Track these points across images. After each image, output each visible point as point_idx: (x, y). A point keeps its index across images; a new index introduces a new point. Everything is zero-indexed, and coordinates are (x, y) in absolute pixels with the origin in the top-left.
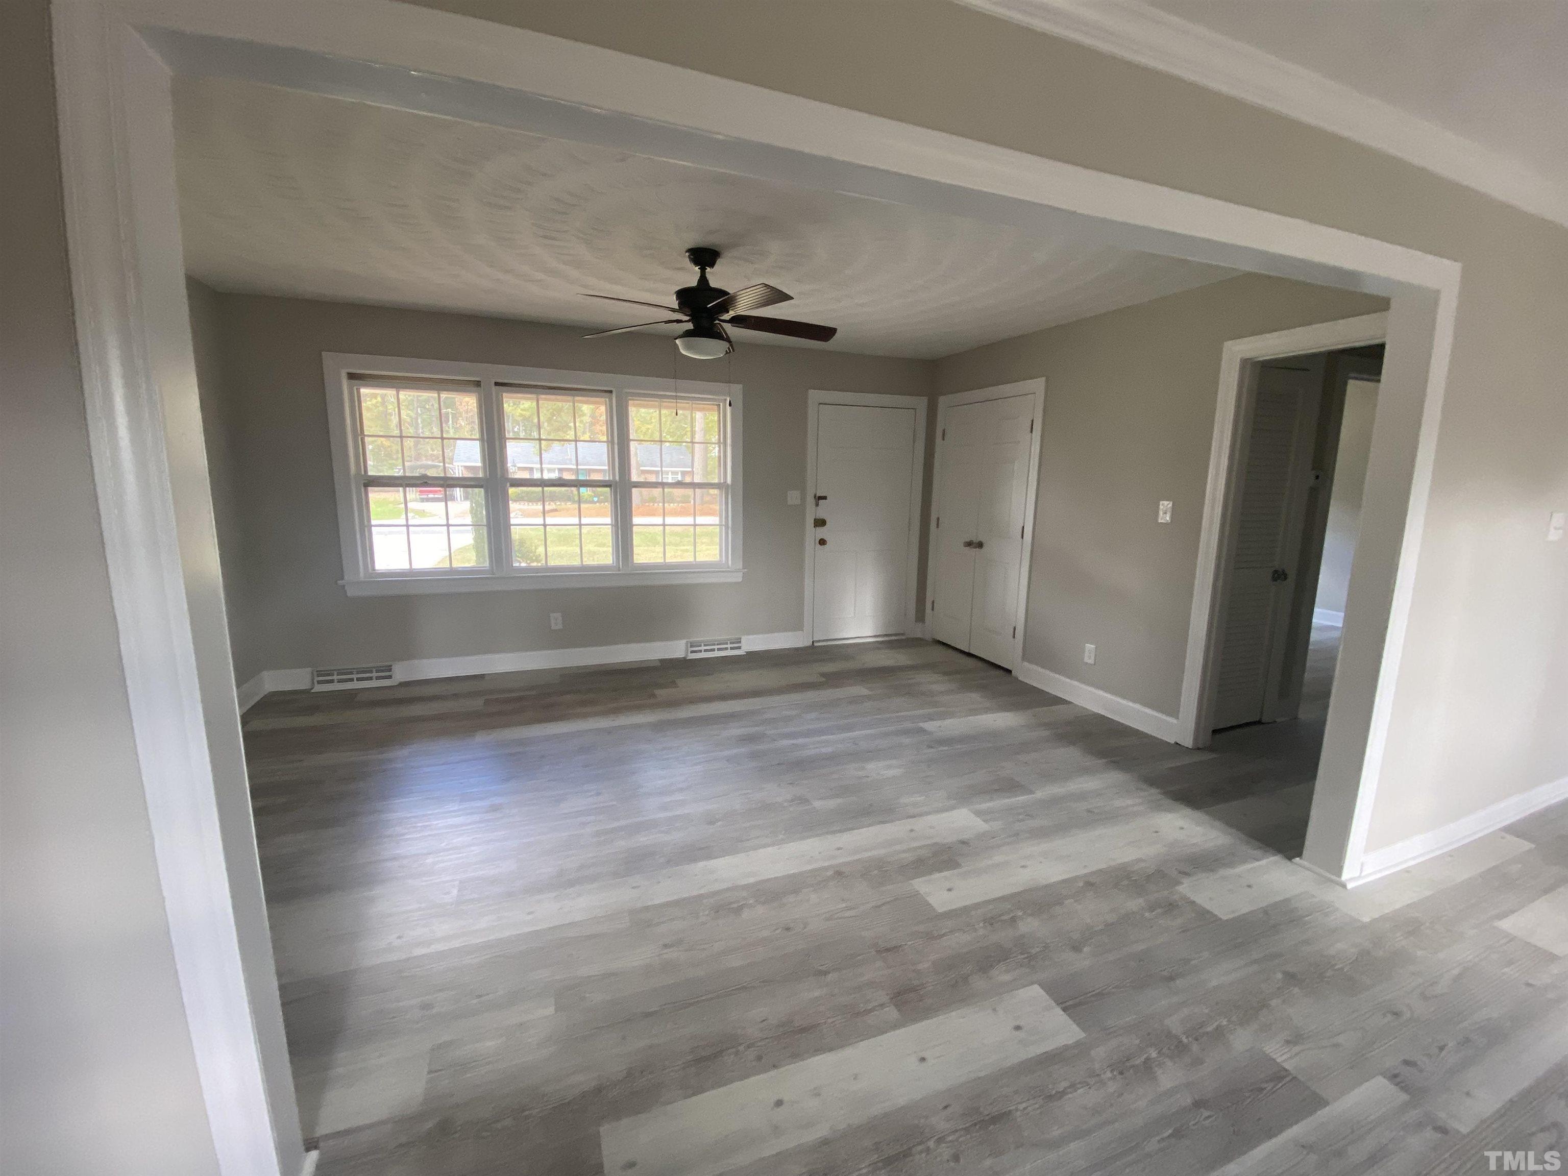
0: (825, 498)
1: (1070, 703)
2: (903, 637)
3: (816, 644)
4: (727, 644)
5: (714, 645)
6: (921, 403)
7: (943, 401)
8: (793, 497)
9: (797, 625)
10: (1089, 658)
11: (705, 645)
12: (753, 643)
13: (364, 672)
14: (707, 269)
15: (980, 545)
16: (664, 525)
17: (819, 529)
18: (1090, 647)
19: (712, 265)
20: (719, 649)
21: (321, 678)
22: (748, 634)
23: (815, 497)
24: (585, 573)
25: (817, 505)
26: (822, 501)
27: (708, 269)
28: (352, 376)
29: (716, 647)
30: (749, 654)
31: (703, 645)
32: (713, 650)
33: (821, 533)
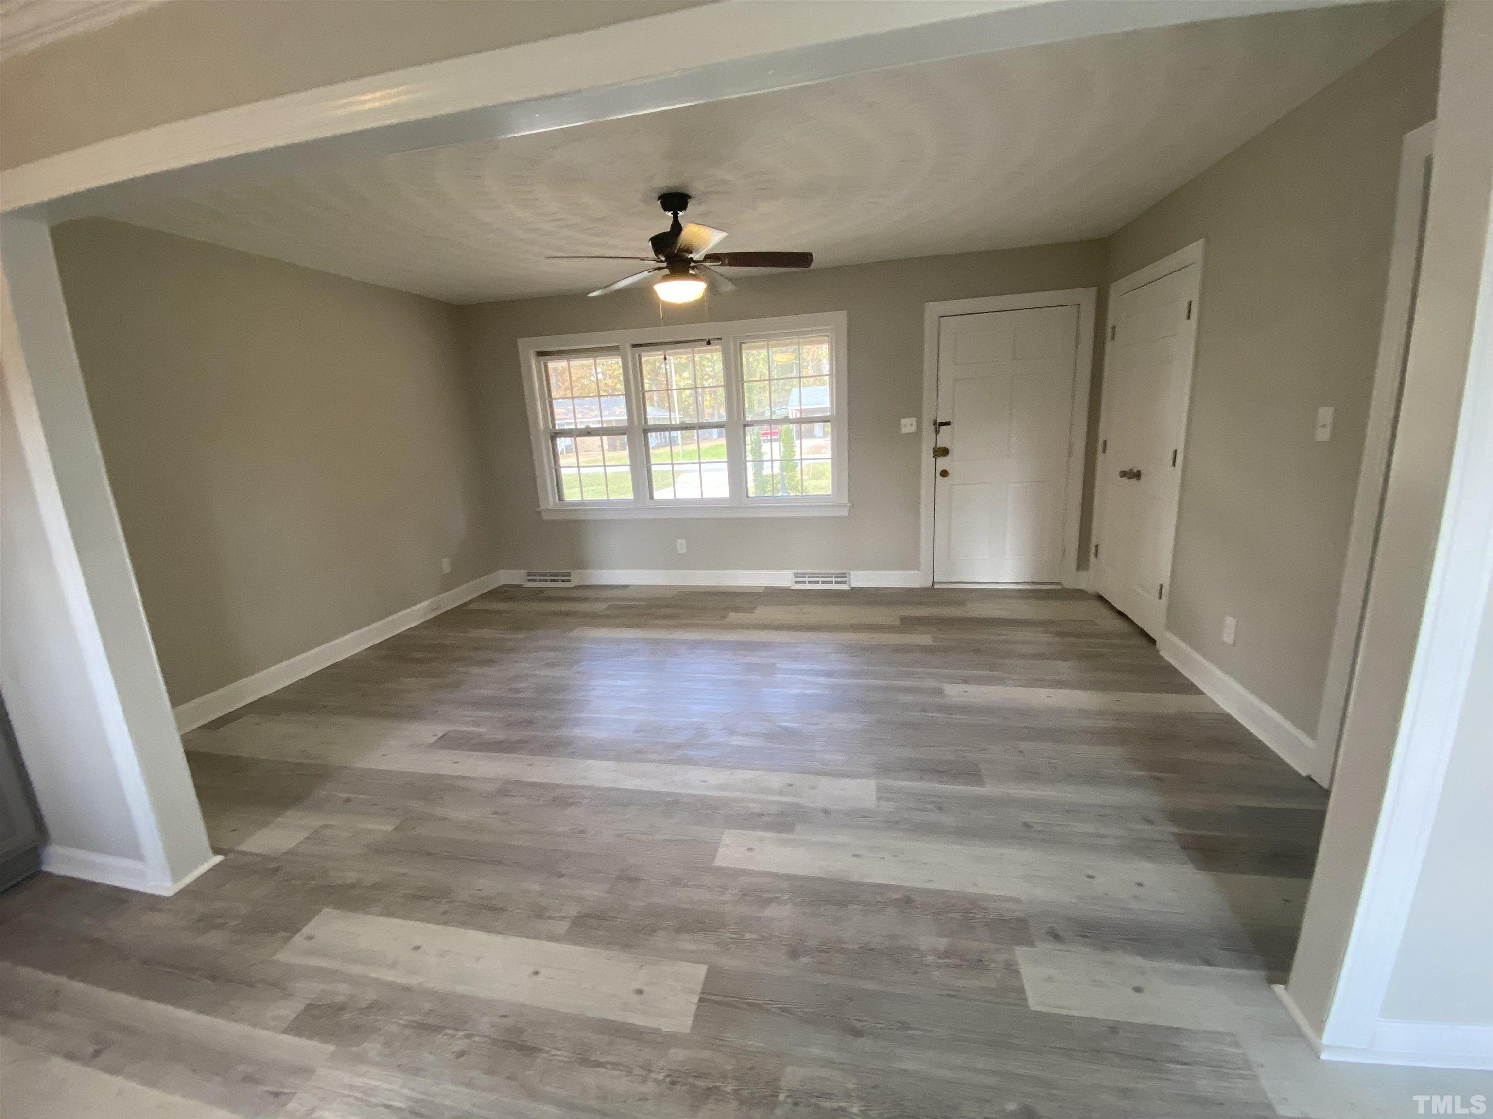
0: (947, 424)
1: (1202, 693)
2: (1059, 587)
3: (936, 586)
4: (832, 577)
5: (818, 577)
6: (1087, 297)
7: (1116, 290)
8: (908, 425)
9: (912, 563)
10: (1228, 638)
11: (809, 577)
12: (861, 579)
13: (555, 576)
14: (679, 213)
15: (1137, 475)
16: (772, 461)
17: (940, 460)
18: (1230, 622)
19: (684, 207)
20: (823, 582)
21: (530, 578)
22: (857, 569)
23: (935, 423)
24: (703, 504)
25: (937, 432)
26: (944, 427)
27: (681, 214)
28: (541, 354)
29: (820, 580)
30: (853, 589)
31: (807, 576)
32: (818, 582)
33: (943, 463)
